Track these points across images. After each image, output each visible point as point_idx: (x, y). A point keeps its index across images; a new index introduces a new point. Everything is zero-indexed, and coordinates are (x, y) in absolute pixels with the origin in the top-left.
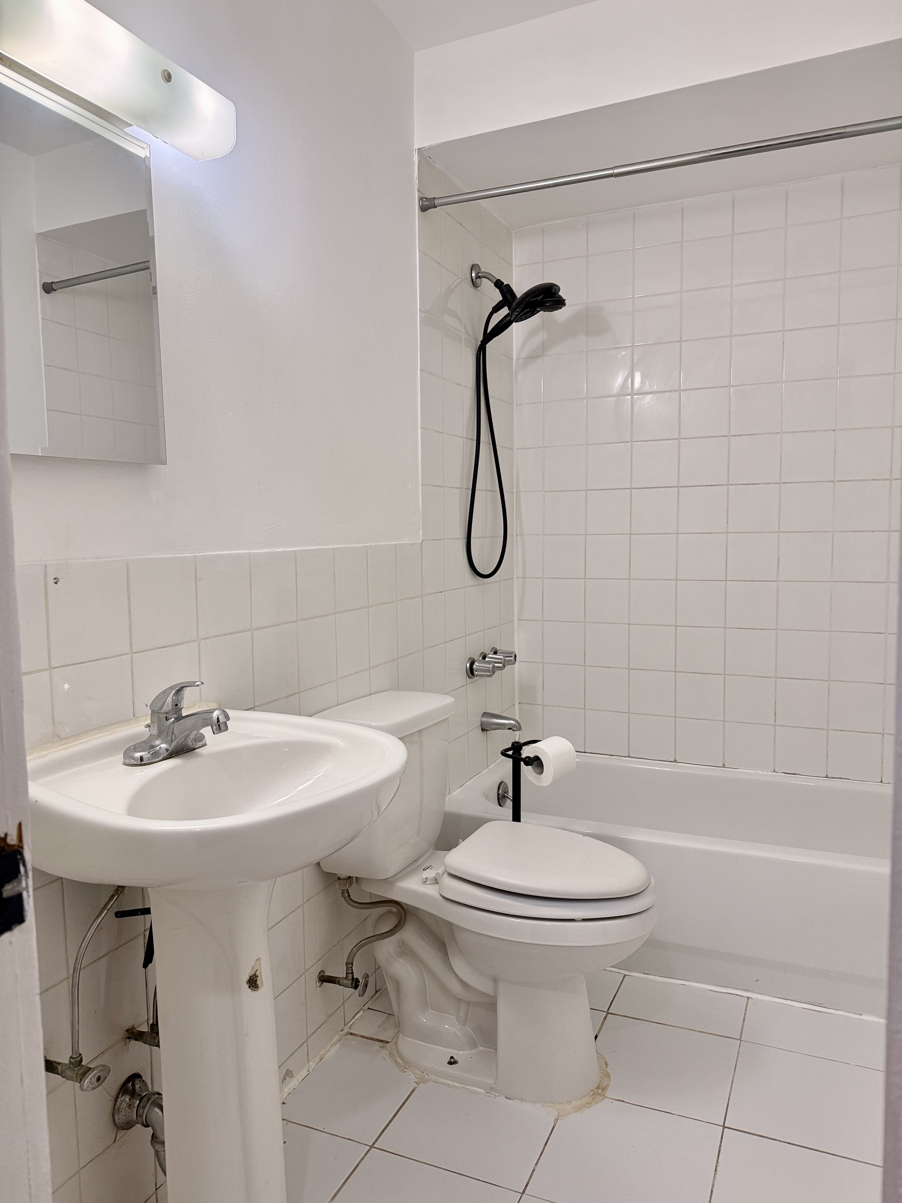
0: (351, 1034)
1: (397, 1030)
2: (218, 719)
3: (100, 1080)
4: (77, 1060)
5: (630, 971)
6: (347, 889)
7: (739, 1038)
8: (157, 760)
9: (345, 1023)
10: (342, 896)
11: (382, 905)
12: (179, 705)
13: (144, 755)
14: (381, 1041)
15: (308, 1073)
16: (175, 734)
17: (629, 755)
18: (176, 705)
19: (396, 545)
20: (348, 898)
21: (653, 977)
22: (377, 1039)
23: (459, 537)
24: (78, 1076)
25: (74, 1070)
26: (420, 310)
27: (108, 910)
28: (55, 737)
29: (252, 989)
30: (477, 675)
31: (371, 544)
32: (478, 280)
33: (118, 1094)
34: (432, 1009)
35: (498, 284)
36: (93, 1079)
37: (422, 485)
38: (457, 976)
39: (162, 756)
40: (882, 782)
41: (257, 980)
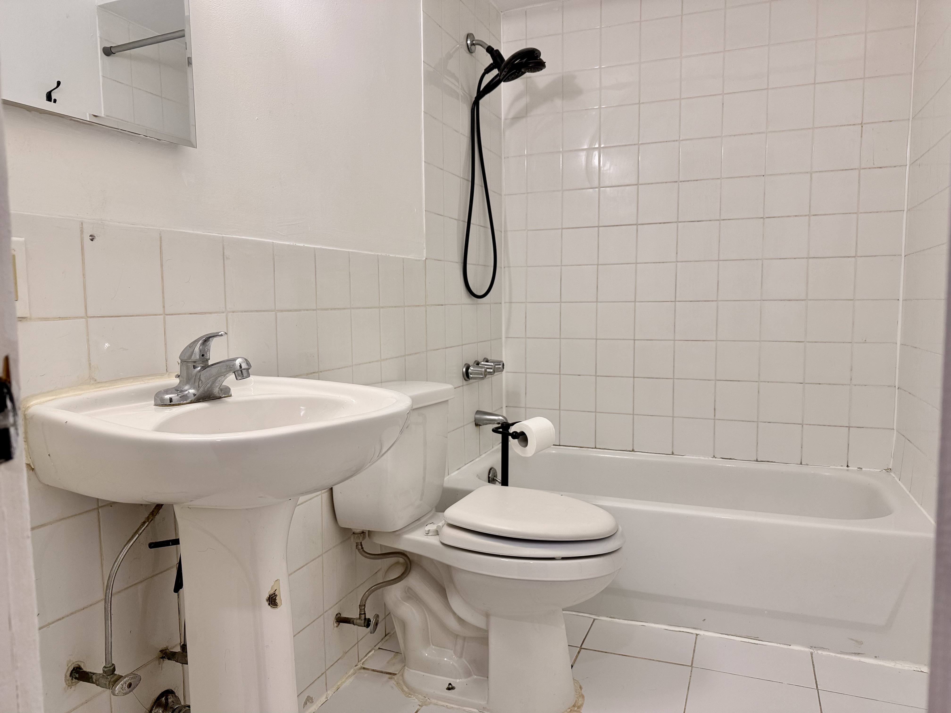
0: (364, 668)
1: (403, 665)
2: (241, 366)
3: (131, 687)
4: (110, 669)
5: (599, 616)
6: (361, 541)
7: (690, 665)
8: (185, 402)
9: (358, 659)
10: (356, 548)
11: (391, 555)
12: (205, 355)
13: (173, 397)
14: (390, 674)
15: (327, 699)
16: (202, 380)
17: (595, 446)
18: (203, 355)
19: (403, 259)
20: (361, 550)
21: (618, 620)
22: (386, 672)
23: (457, 261)
24: (110, 683)
25: (107, 678)
26: (423, 61)
27: (139, 535)
28: (91, 381)
29: (271, 607)
30: (472, 378)
31: (382, 254)
32: (473, 47)
33: (153, 707)
34: (433, 645)
35: (490, 50)
36: (124, 685)
37: (425, 211)
38: (454, 613)
39: (190, 400)
40: (801, 464)
41: (276, 598)
